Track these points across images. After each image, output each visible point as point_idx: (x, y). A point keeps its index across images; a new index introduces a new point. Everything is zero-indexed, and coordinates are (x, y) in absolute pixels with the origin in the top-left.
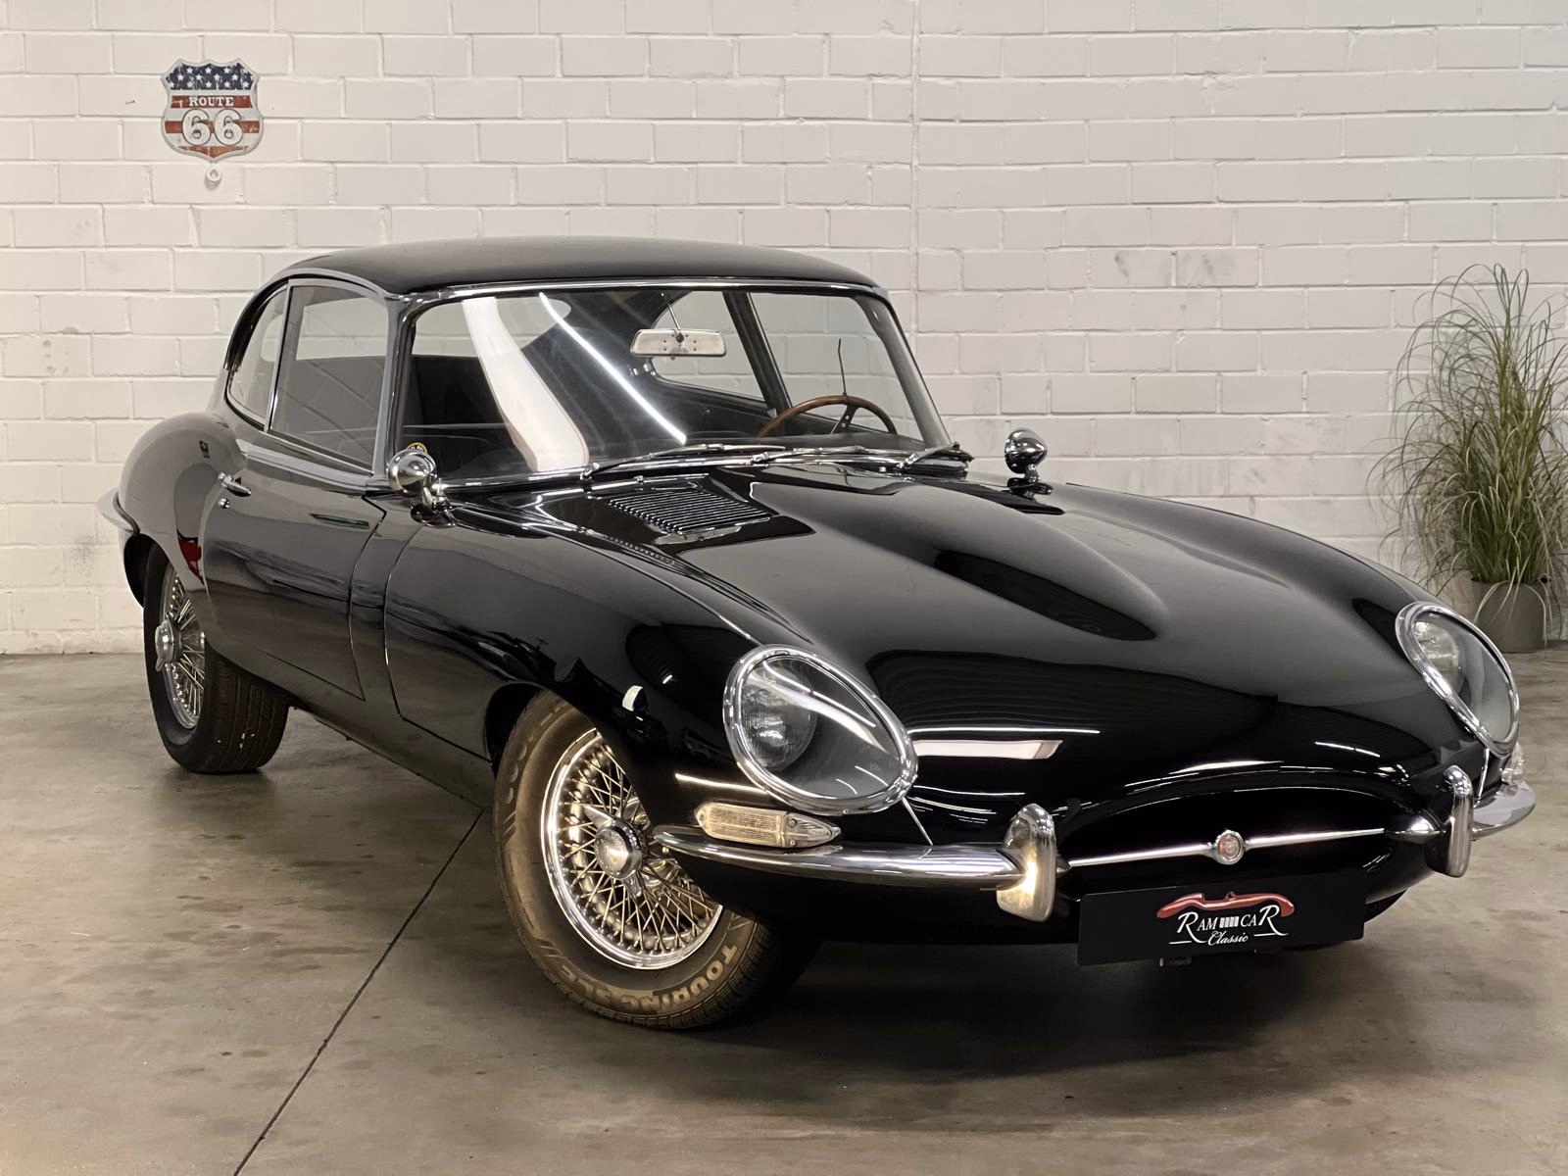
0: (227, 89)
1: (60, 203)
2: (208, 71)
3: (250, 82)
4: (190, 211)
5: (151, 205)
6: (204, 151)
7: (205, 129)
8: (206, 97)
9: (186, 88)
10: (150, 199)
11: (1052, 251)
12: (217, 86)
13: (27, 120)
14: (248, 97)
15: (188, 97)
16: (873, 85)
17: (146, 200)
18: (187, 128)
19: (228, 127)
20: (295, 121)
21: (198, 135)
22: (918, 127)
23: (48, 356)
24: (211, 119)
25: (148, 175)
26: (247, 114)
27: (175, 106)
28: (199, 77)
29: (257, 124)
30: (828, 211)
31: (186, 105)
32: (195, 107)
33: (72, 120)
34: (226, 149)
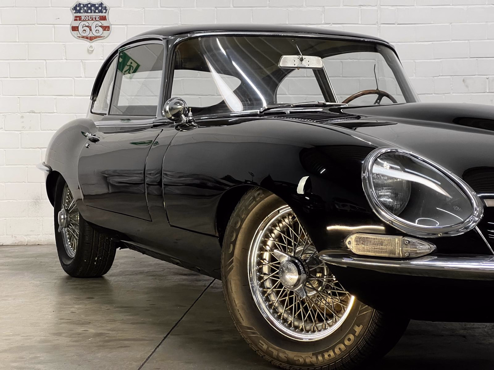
0: (97, 13)
1: (29, 60)
2: (89, 5)
3: (106, 10)
4: (81, 63)
5: (66, 61)
6: (87, 38)
7: (88, 29)
8: (88, 16)
9: (80, 13)
10: (65, 58)
11: (436, 78)
12: (93, 12)
13: (16, 26)
14: (105, 16)
15: (81, 16)
16: (361, 9)
17: (63, 59)
18: (80, 29)
19: (97, 28)
20: (124, 26)
21: (85, 32)
22: (380, 27)
23: (23, 122)
24: (90, 25)
25: (64, 48)
26: (105, 23)
27: (75, 20)
28: (85, 8)
29: (109, 27)
30: (342, 62)
31: (80, 20)
32: (84, 20)
33: (34, 26)
34: (96, 37)
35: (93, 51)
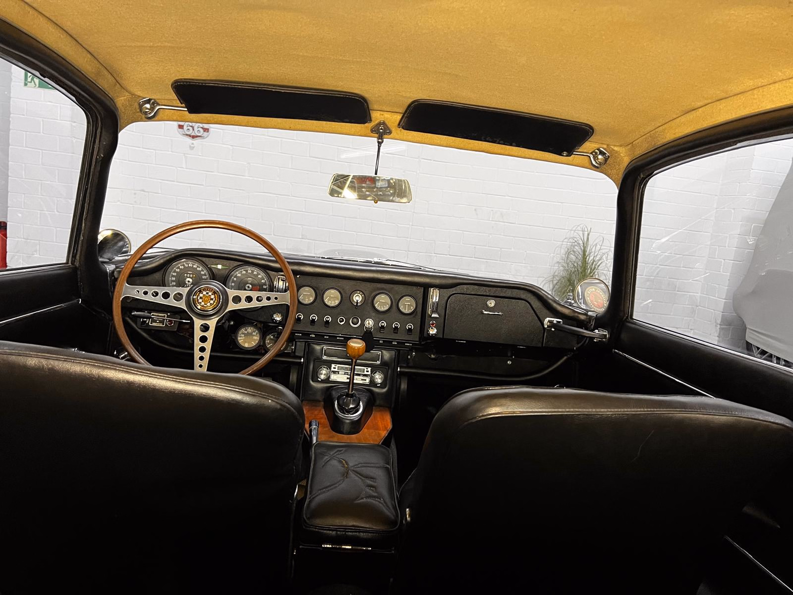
1: (143, 148)
4: (184, 157)
6: (190, 136)
7: (191, 128)
17: (170, 151)
18: (185, 127)
19: (199, 129)
20: (221, 130)
21: (188, 131)
23: (135, 198)
24: (193, 126)
25: (171, 142)
26: (206, 127)
29: (208, 129)
34: (197, 136)
35: (194, 147)
